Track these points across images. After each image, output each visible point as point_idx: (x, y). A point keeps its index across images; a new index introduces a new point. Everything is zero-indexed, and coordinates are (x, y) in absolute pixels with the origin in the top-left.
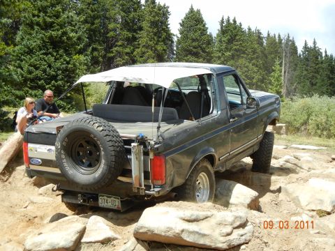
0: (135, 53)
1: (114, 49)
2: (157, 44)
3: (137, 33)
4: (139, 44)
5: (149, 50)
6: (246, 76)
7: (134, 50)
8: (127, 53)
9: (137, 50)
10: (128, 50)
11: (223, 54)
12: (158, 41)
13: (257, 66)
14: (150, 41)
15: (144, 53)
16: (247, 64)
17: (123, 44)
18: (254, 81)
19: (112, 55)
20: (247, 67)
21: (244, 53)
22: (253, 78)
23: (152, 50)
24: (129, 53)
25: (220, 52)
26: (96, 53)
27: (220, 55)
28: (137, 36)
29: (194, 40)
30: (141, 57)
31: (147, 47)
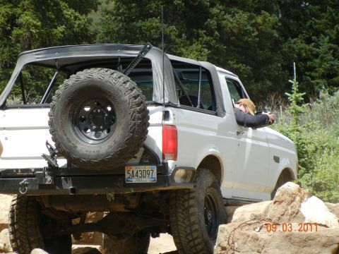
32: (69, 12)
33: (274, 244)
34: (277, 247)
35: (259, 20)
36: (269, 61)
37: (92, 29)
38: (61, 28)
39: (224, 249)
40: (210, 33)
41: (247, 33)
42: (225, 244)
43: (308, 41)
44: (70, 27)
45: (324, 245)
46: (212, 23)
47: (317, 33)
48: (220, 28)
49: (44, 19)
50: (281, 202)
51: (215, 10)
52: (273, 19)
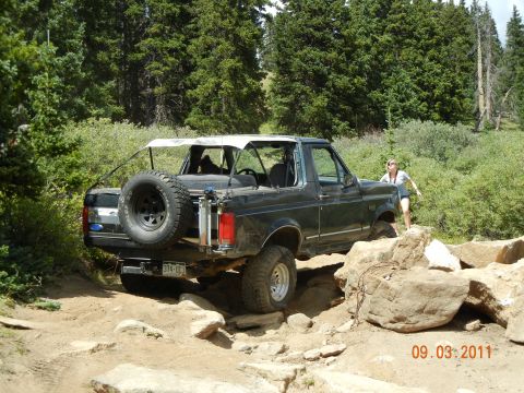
0: (190, 48)
1: (144, 44)
2: (237, 24)
3: (191, 5)
4: (197, 30)
5: (222, 40)
6: (420, 84)
7: (187, 42)
8: (171, 51)
9: (194, 41)
10: (173, 43)
11: (375, 40)
12: (241, 17)
13: (439, 62)
14: (223, 18)
15: (210, 47)
16: (420, 58)
17: (163, 31)
18: (437, 92)
19: (140, 56)
20: (420, 65)
21: (411, 35)
22: (434, 87)
23: (227, 39)
24: (176, 50)
25: (367, 35)
26: (102, 56)
27: (369, 41)
28: (191, 10)
29: (314, 13)
30: (204, 56)
31: (216, 31)
32: (249, 80)
33: (405, 294)
34: (409, 297)
35: (356, 81)
36: (362, 104)
37: (263, 89)
38: (245, 89)
39: (354, 289)
40: (328, 89)
41: (349, 88)
42: (356, 285)
43: (382, 92)
44: (250, 88)
45: (454, 296)
46: (329, 84)
47: (387, 87)
48: (334, 86)
49: (235, 85)
50: (405, 246)
51: (331, 77)
52: (363, 80)
